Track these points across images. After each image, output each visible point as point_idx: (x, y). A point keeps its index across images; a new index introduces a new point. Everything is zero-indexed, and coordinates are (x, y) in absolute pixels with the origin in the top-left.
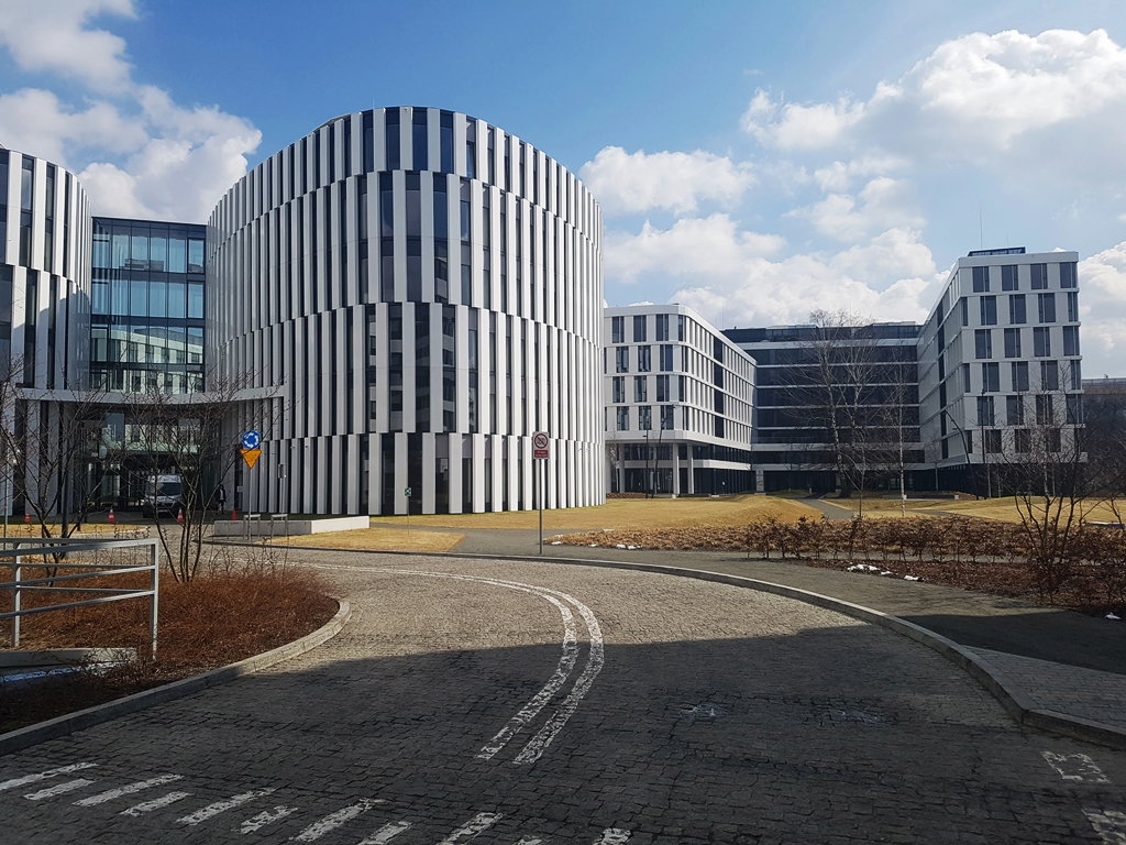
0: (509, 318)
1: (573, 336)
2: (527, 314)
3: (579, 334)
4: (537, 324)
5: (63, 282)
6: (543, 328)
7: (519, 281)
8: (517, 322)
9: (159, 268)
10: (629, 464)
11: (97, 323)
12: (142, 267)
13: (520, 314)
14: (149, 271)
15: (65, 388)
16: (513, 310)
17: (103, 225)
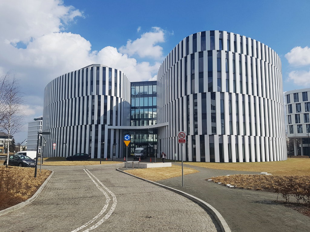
0: (249, 96)
1: (273, 101)
2: (256, 94)
3: (275, 100)
4: (259, 98)
5: (119, 99)
6: (262, 99)
7: (252, 84)
8: (252, 97)
9: (146, 93)
10: (304, 145)
11: (133, 109)
12: (142, 94)
13: (253, 94)
14: (144, 95)
15: (121, 125)
16: (250, 93)
17: (133, 84)
